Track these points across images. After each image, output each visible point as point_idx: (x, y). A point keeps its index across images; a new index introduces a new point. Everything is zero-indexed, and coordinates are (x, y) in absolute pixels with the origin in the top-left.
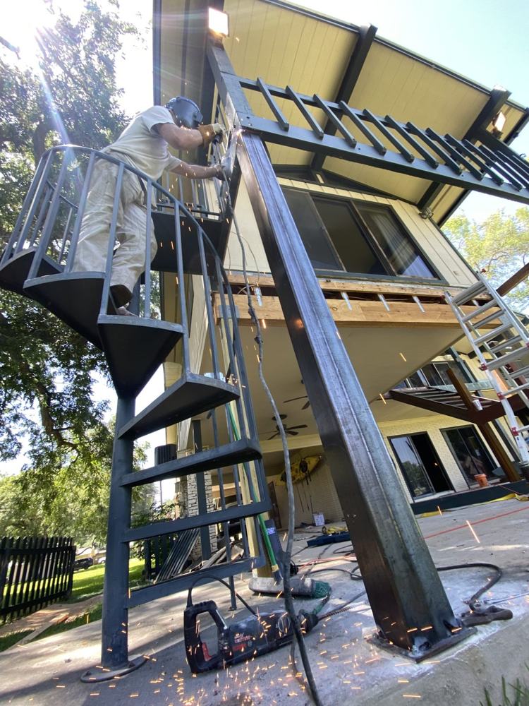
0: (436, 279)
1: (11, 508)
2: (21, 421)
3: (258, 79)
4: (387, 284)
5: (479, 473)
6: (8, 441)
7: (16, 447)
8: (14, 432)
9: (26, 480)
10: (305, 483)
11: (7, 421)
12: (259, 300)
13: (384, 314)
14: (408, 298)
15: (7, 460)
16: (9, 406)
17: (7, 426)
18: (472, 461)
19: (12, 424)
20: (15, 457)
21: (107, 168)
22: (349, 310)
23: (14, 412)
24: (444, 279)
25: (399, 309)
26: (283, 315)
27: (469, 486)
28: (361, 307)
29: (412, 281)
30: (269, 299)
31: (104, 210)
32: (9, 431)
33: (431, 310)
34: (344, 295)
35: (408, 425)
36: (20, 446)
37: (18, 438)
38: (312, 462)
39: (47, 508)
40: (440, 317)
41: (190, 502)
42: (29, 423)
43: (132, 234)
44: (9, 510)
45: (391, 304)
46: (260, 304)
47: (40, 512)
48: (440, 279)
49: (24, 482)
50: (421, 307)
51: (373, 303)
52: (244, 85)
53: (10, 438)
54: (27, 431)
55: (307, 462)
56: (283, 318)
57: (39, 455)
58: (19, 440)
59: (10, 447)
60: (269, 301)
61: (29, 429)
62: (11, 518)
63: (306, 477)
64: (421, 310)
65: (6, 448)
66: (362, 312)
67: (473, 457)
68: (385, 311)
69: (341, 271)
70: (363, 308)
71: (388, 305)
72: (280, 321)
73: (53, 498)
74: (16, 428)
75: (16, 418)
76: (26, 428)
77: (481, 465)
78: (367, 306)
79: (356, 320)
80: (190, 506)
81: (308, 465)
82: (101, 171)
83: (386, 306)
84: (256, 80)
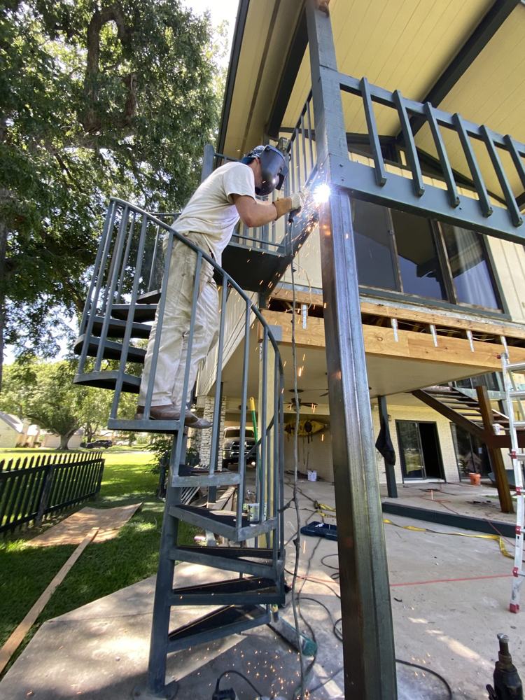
0: (499, 312)
1: (47, 391)
2: (60, 326)
3: (363, 79)
4: (444, 312)
5: (475, 472)
6: (49, 342)
7: (55, 349)
8: (54, 335)
9: (63, 378)
10: (306, 439)
11: (49, 324)
12: (304, 321)
13: (429, 350)
14: (460, 334)
15: (48, 358)
16: (51, 311)
17: (48, 328)
18: (472, 457)
19: (53, 327)
20: (54, 357)
21: (184, 254)
22: (394, 341)
23: (54, 318)
24: (508, 313)
25: (447, 345)
26: (324, 341)
27: (460, 479)
28: (409, 340)
29: (470, 311)
30: (314, 320)
31: (178, 315)
32: (49, 333)
33: (482, 350)
34: (394, 323)
35: (419, 412)
36: (59, 349)
37: (56, 340)
38: (317, 426)
39: (79, 403)
40: (489, 360)
41: (203, 442)
42: (66, 329)
43: (200, 324)
44: (45, 393)
45: (441, 339)
46: (305, 326)
47: (74, 405)
48: (503, 312)
49: (61, 380)
50: (471, 345)
51: (421, 335)
52: (343, 87)
53: (51, 339)
54: (65, 335)
55: (313, 424)
56: (324, 345)
57: (75, 359)
58: (58, 342)
59: (50, 347)
60: (314, 323)
61: (67, 334)
62: (47, 399)
63: (308, 436)
64: (470, 350)
65: (47, 347)
66: (407, 345)
67: (474, 454)
68: (432, 346)
69: (398, 293)
70: (410, 341)
71: (438, 340)
72: (321, 348)
73: (85, 395)
74: (56, 331)
75: (56, 323)
76: (64, 332)
77: (479, 463)
78: (414, 338)
79: (399, 354)
80: (203, 445)
81: (313, 428)
82: (178, 258)
83: (435, 340)
84: (360, 79)
